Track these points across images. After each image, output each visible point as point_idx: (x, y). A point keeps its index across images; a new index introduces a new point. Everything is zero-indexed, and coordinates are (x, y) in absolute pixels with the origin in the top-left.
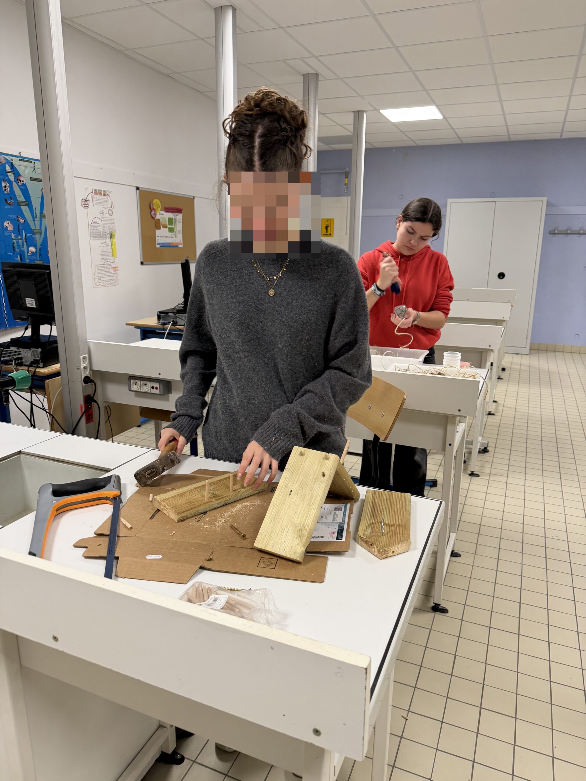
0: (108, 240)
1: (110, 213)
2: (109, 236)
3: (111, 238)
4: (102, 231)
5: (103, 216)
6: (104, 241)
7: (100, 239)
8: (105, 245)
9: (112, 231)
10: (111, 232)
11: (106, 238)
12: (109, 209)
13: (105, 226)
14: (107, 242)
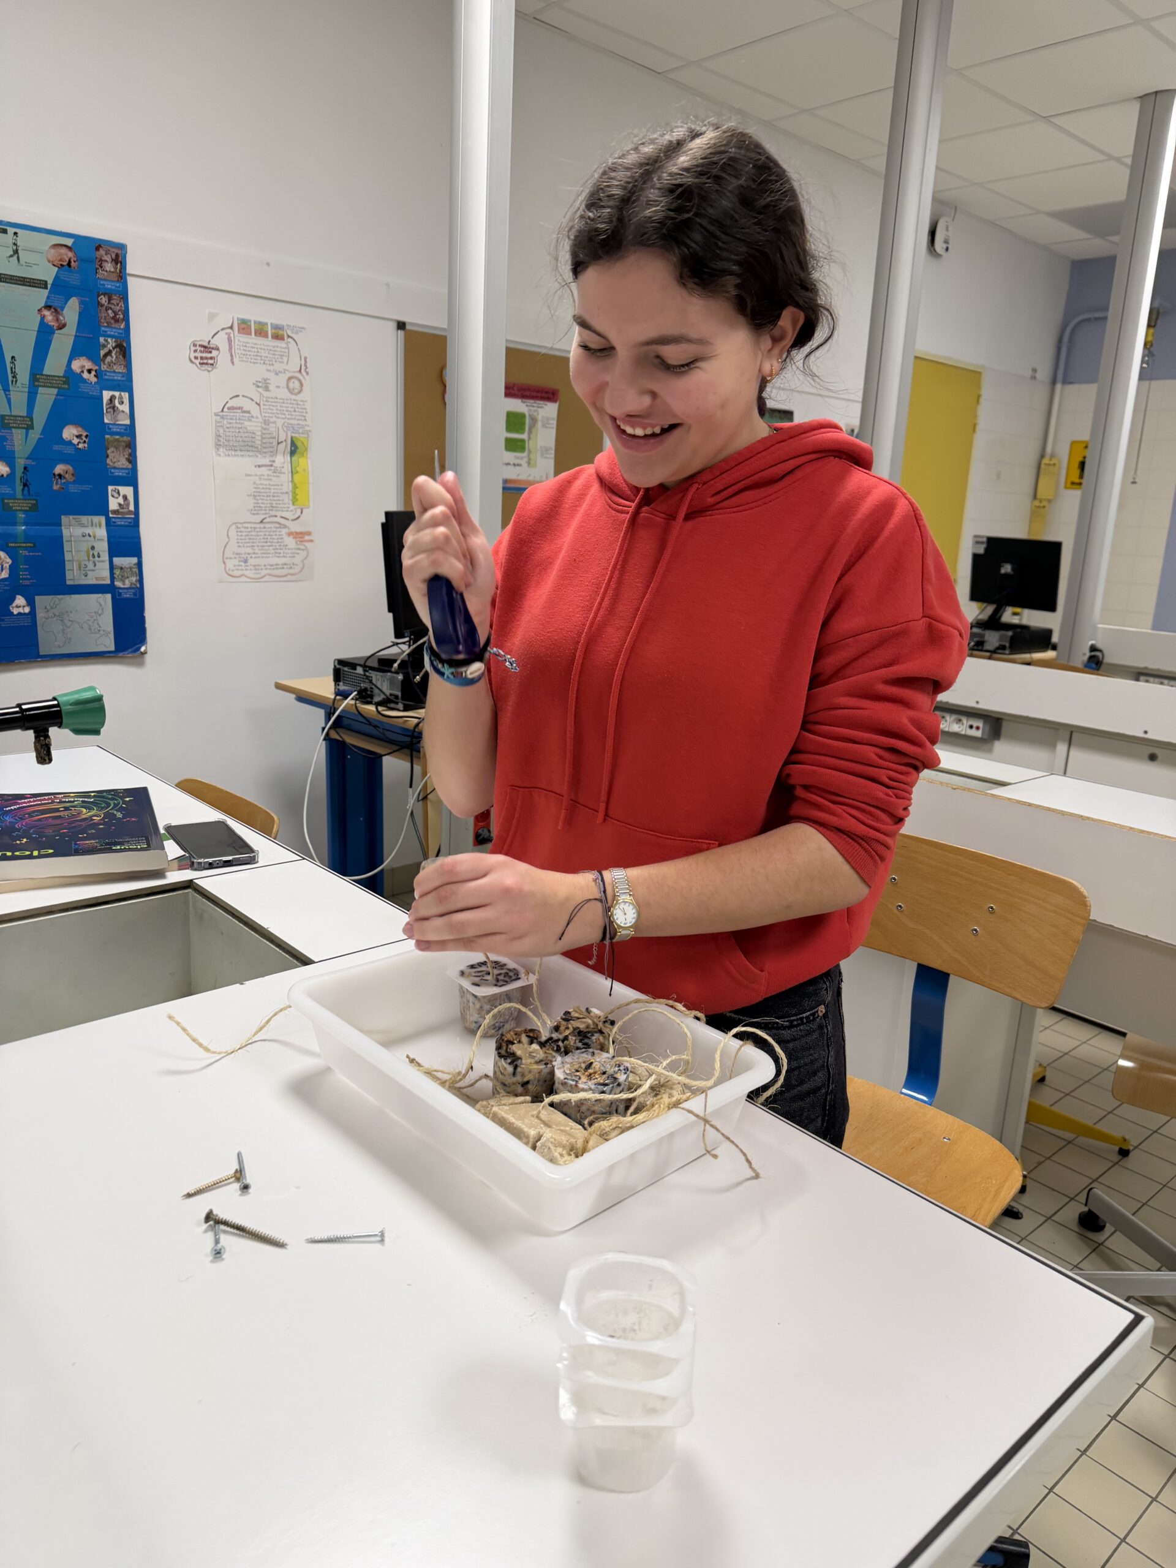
0: (282, 460)
1: (291, 385)
2: (286, 447)
3: (292, 453)
4: (260, 433)
5: (266, 394)
6: (266, 461)
7: (250, 454)
8: (270, 473)
9: (293, 435)
10: (292, 438)
11: (274, 453)
12: (288, 375)
13: (272, 420)
14: (274, 464)
